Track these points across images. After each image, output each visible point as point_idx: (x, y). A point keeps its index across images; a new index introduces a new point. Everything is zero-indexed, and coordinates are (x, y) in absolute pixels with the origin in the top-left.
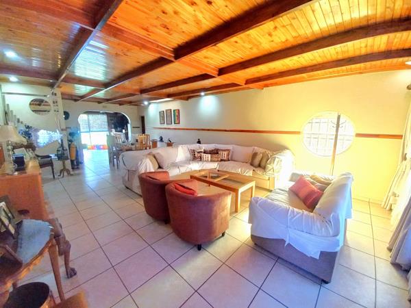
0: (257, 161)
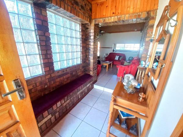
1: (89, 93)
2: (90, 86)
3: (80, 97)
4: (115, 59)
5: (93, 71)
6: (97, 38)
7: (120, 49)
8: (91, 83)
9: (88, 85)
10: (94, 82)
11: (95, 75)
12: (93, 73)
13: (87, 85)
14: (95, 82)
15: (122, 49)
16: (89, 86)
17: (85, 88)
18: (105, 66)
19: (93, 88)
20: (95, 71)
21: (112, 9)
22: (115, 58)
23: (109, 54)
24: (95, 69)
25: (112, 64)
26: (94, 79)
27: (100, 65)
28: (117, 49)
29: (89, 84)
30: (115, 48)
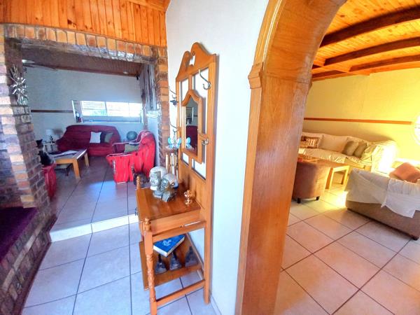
0: (351, 150)
1: (41, 268)
2: (38, 244)
3: (15, 297)
4: (92, 141)
5: (34, 189)
6: (20, 81)
7: (95, 115)
8: (37, 232)
9: (29, 245)
10: (47, 224)
11: (46, 202)
12: (36, 197)
13: (26, 243)
14: (50, 223)
15: (99, 114)
16: (34, 243)
17: (21, 257)
18: (65, 167)
19: (49, 243)
20: (40, 189)
21: (63, 10)
22: (90, 139)
23: (64, 130)
24: (39, 184)
25: (86, 156)
26: (44, 215)
27: (49, 168)
28: (85, 113)
29: (32, 239)
30: (80, 113)
